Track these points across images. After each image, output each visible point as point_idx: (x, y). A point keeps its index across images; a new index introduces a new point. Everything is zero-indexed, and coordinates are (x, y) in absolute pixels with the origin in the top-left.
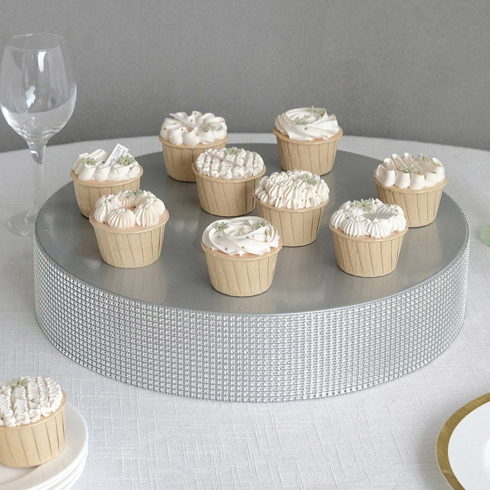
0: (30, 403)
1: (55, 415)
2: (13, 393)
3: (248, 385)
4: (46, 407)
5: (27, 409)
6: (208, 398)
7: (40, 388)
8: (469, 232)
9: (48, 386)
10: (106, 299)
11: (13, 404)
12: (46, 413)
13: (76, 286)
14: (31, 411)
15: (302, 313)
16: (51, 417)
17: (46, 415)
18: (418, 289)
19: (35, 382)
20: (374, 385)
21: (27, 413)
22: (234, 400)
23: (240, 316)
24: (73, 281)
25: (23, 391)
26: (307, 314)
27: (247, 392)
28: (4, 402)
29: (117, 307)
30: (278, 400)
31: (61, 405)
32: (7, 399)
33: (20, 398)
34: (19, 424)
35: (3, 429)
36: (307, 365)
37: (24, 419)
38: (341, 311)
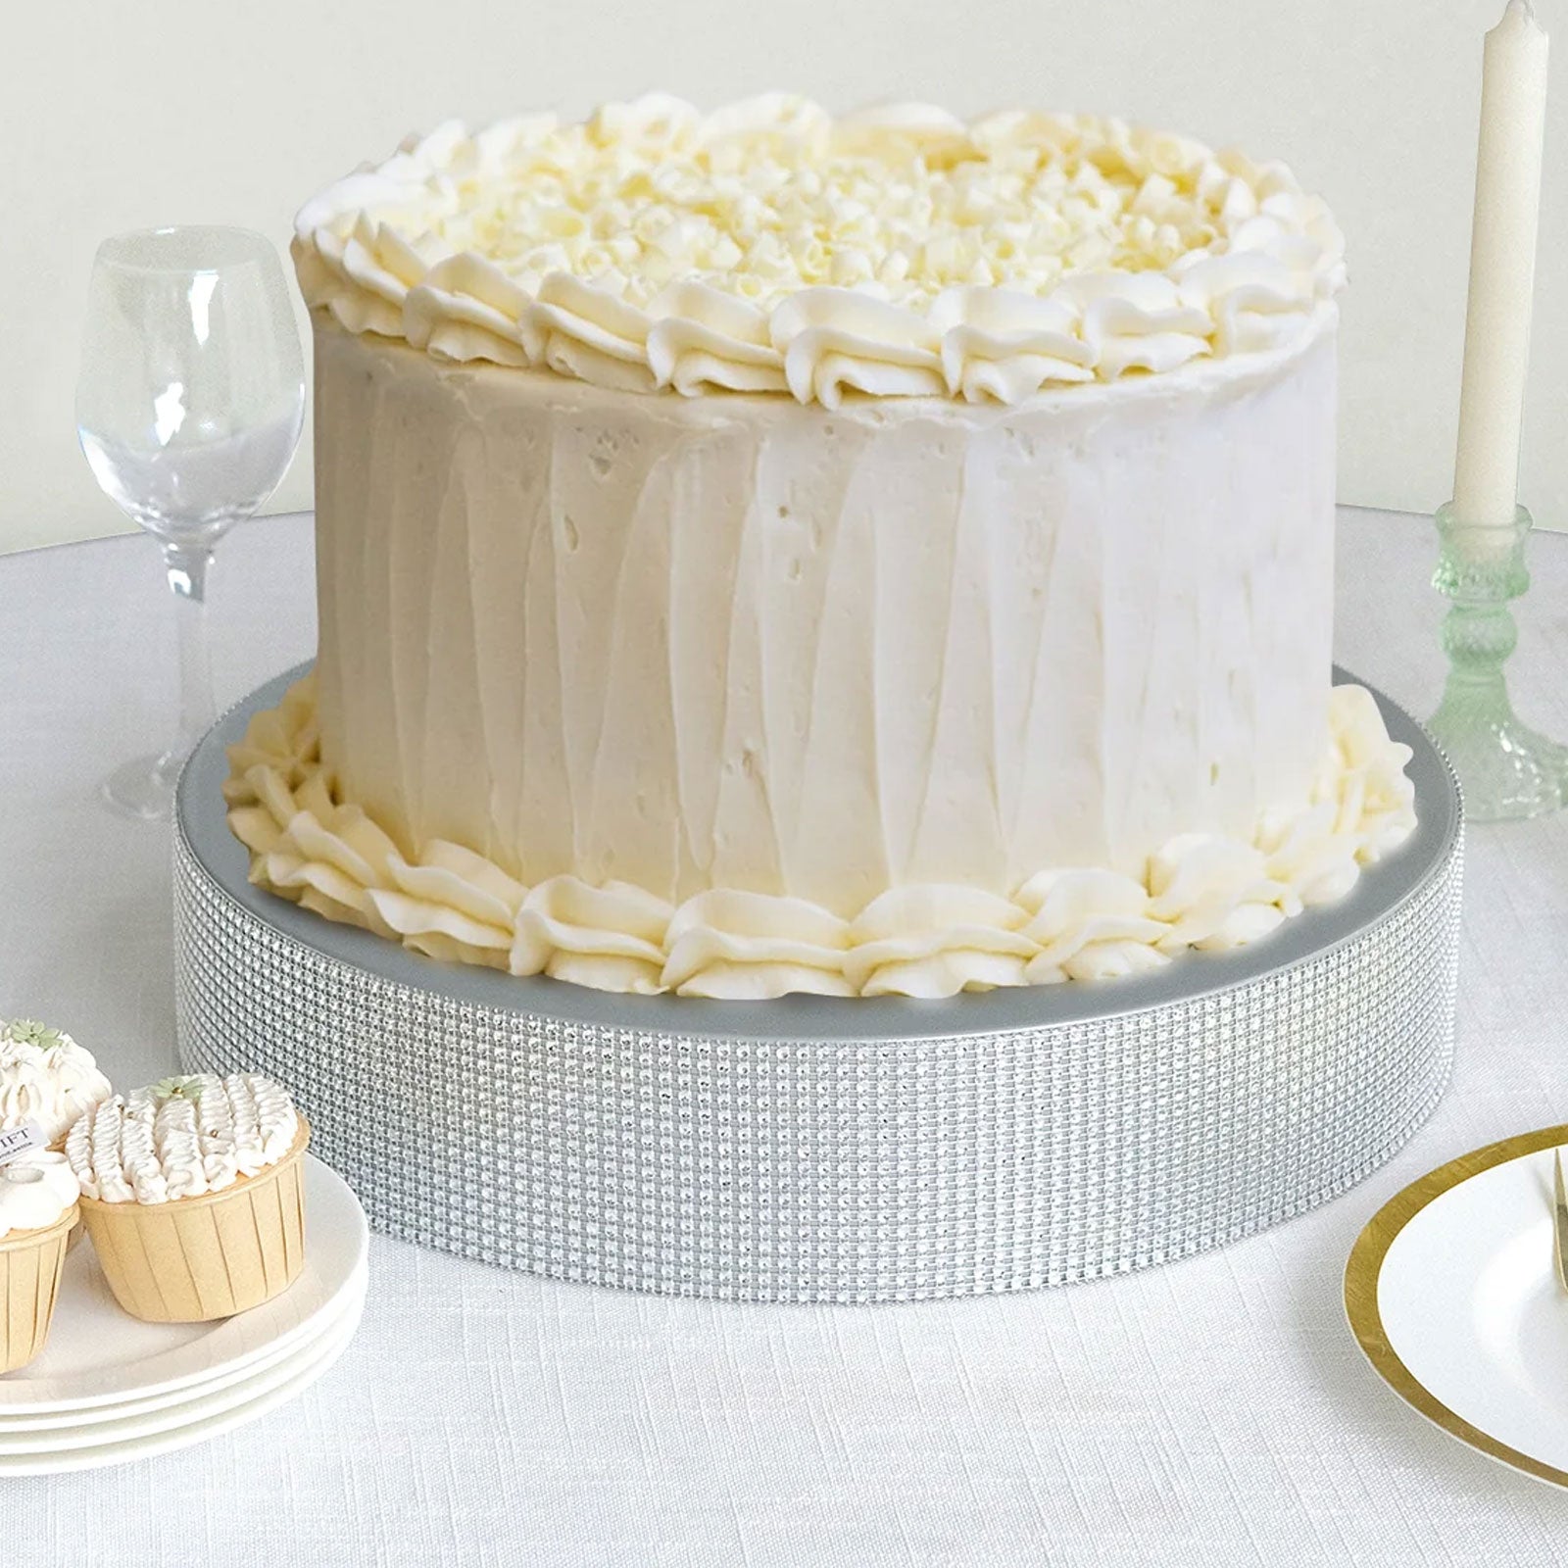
0: (207, 1139)
1: (275, 1174)
2: (159, 1117)
3: (809, 1251)
4: (251, 1149)
5: (198, 1154)
6: (692, 1293)
7: (236, 1102)
8: (1460, 809)
9: (258, 1098)
10: (390, 1000)
11: (158, 1145)
12: (252, 1167)
13: (299, 964)
14: (210, 1160)
15: (970, 1036)
16: (265, 1179)
17: (250, 1173)
18: (1312, 966)
19: (221, 1088)
20: (1184, 1255)
21: (200, 1165)
22: (768, 1297)
23: (785, 1045)
24: (292, 952)
25: (188, 1111)
26: (983, 1037)
27: (808, 1275)
28: (136, 1137)
29: (420, 1024)
30: (900, 1297)
31: (294, 1148)
32: (142, 1131)
33: (179, 1129)
34: (175, 1195)
35: (132, 1210)
36: (985, 1193)
37: (189, 1182)
38: (1083, 1028)
